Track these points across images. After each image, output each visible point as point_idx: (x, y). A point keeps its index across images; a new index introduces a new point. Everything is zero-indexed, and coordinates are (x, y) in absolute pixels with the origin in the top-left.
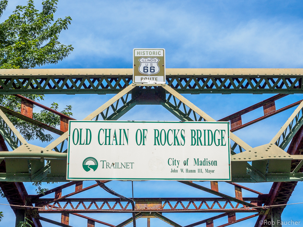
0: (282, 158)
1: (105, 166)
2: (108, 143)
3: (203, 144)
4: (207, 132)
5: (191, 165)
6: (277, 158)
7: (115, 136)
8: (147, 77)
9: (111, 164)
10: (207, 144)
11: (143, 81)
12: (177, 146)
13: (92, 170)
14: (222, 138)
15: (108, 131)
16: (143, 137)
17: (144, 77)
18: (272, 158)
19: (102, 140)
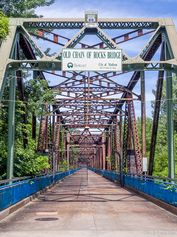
0: (141, 62)
1: (76, 66)
2: (76, 57)
3: (112, 57)
4: (113, 53)
5: (108, 66)
6: (140, 62)
7: (79, 55)
8: (90, 23)
9: (78, 65)
10: (113, 58)
11: (89, 25)
12: (102, 58)
13: (71, 67)
14: (119, 55)
15: (77, 53)
16: (90, 55)
17: (89, 23)
18: (138, 62)
19: (75, 56)
